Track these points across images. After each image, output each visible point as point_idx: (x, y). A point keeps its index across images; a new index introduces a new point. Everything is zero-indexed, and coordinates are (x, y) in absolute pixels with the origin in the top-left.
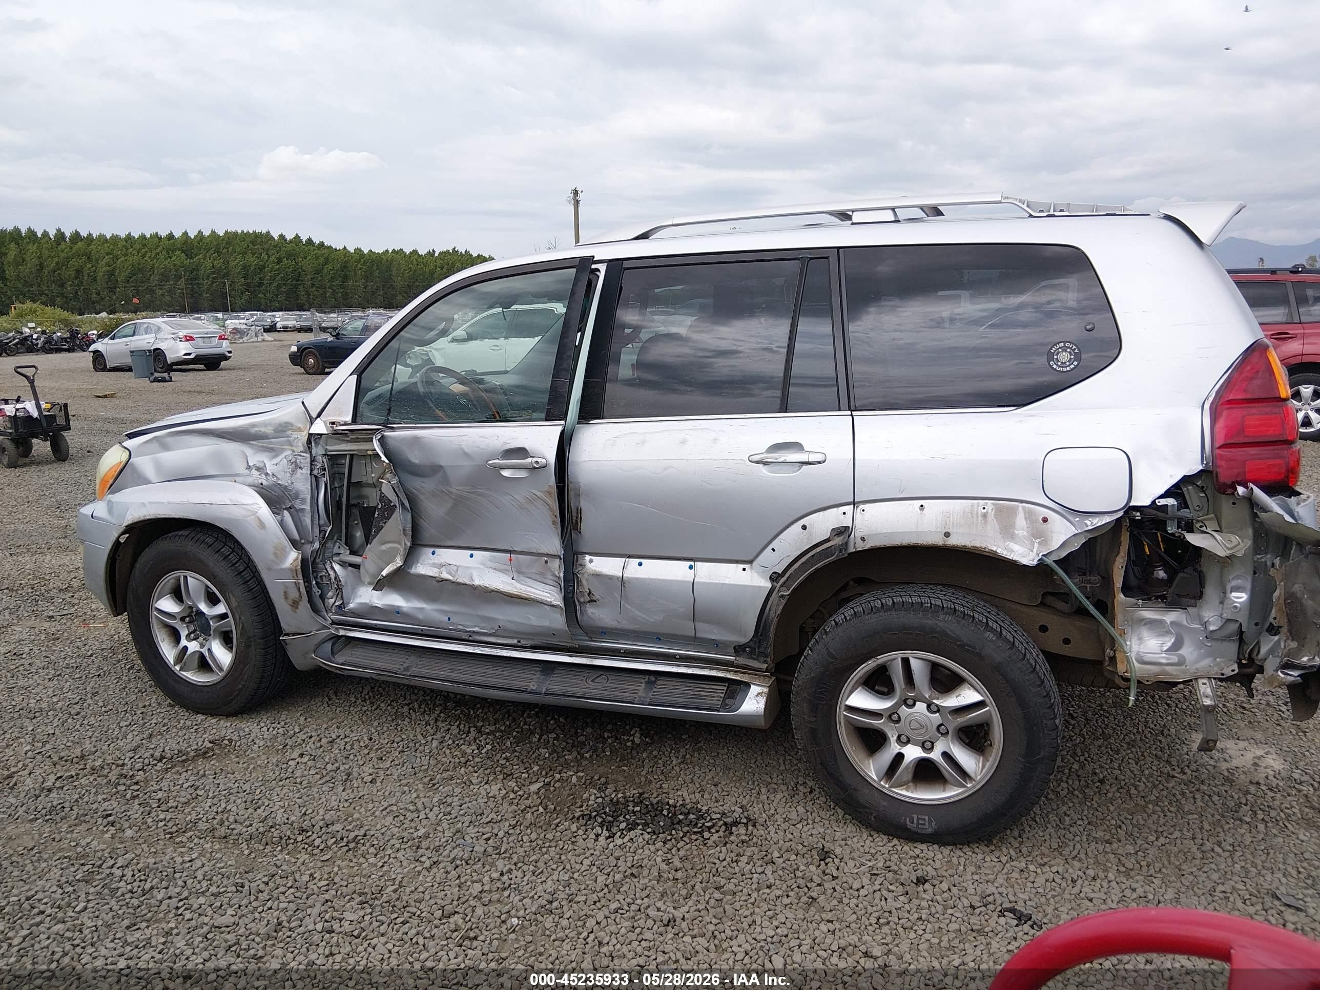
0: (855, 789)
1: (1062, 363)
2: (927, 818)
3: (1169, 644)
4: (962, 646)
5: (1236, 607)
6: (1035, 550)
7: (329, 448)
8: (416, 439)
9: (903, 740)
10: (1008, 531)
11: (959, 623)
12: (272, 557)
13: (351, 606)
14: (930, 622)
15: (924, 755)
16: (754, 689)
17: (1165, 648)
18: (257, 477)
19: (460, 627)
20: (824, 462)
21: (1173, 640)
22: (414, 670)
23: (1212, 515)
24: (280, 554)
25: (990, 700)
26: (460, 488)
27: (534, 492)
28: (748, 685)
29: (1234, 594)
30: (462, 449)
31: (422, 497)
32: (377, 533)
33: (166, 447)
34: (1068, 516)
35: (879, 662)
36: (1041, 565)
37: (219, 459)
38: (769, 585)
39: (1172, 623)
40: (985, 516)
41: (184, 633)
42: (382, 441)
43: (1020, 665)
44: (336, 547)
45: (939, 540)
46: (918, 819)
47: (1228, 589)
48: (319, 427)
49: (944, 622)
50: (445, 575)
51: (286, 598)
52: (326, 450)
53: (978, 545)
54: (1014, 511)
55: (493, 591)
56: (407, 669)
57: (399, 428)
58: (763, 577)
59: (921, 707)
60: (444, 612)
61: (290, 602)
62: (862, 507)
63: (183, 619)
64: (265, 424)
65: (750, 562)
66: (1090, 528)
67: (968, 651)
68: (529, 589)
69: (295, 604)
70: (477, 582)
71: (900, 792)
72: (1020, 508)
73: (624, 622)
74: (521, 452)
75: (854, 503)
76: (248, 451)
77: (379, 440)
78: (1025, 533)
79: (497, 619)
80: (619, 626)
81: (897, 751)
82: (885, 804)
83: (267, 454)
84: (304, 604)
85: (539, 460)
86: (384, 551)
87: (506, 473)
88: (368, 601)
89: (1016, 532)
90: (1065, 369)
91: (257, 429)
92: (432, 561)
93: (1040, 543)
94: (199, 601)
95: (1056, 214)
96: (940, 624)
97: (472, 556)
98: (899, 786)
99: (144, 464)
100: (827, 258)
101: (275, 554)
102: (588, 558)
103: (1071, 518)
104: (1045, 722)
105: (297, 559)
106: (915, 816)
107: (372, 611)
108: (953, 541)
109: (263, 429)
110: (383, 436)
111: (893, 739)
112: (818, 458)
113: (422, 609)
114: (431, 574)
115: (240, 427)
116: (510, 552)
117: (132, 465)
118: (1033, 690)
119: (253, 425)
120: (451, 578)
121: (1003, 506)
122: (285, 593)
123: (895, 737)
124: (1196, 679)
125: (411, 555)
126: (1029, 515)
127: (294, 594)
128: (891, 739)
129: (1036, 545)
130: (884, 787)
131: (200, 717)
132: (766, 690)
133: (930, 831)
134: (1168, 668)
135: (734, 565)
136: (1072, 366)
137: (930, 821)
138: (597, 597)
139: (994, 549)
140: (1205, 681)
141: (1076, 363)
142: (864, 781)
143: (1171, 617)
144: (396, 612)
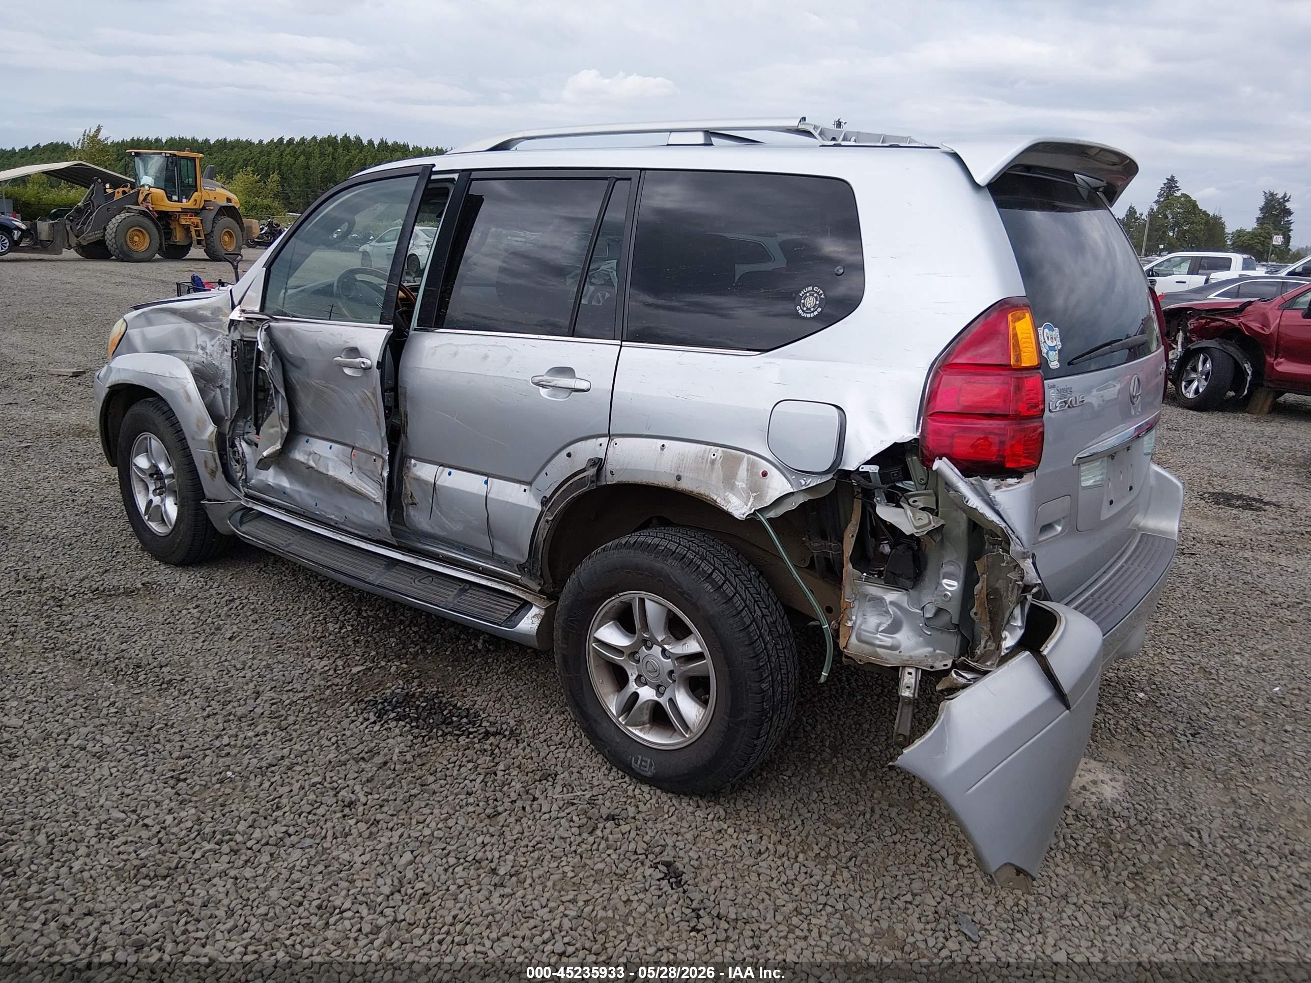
0: (595, 721)
1: (808, 309)
2: (649, 761)
3: (885, 626)
4: (682, 593)
5: (946, 595)
6: (750, 504)
7: (245, 334)
8: (289, 331)
9: (640, 681)
10: (729, 482)
11: (683, 569)
12: (195, 428)
13: (253, 481)
14: (658, 565)
15: (656, 698)
16: (534, 610)
17: (881, 629)
18: (200, 356)
19: (323, 513)
20: (588, 390)
21: (889, 622)
22: (294, 548)
23: (931, 491)
24: (201, 427)
25: (707, 653)
26: (318, 381)
27: (364, 390)
28: (531, 605)
29: (945, 581)
30: (317, 344)
31: (298, 387)
32: (267, 416)
33: (150, 323)
34: (786, 473)
35: (622, 599)
36: (752, 521)
37: (181, 336)
38: (539, 508)
39: (892, 603)
40: (713, 462)
41: (152, 488)
42: (269, 330)
43: (731, 621)
44: (247, 427)
45: (670, 483)
46: (642, 761)
47: (941, 576)
48: (236, 315)
49: (671, 568)
50: (312, 463)
51: (206, 466)
52: (242, 336)
53: (702, 492)
54: (739, 460)
55: (340, 482)
56: (288, 546)
58: (537, 500)
59: (657, 650)
60: (313, 497)
61: (209, 470)
62: (617, 440)
63: (151, 475)
64: (206, 308)
65: (530, 484)
66: (804, 488)
67: (686, 599)
68: (363, 484)
69: (213, 473)
70: (331, 473)
71: (634, 731)
72: (745, 459)
73: (436, 528)
74: (354, 352)
75: (610, 436)
76: (199, 332)
77: (265, 330)
78: (744, 486)
79: (344, 510)
80: (432, 531)
81: (633, 690)
82: (618, 740)
83: (208, 335)
84: (220, 474)
85: (365, 360)
86: (271, 434)
87: (347, 371)
89: (737, 483)
90: (808, 316)
92: (307, 450)
93: (755, 498)
94: (160, 461)
95: (844, 143)
96: (666, 568)
97: (331, 447)
98: (634, 725)
99: (135, 334)
100: (630, 179)
101: (198, 426)
102: (413, 461)
103: (789, 476)
104: (749, 683)
105: (212, 433)
106: (640, 757)
107: (268, 488)
108: (685, 485)
109: (205, 312)
110: (269, 326)
111: (632, 678)
112: (584, 385)
113: (299, 492)
114: (302, 460)
115: (192, 308)
116: (352, 447)
117: (128, 335)
118: (741, 649)
119: (200, 308)
120: (314, 465)
121: (731, 455)
122: (205, 462)
123: (635, 677)
124: (904, 667)
125: (289, 441)
126: (752, 467)
127: (211, 464)
128: (630, 678)
129: (752, 499)
130: (621, 723)
131: (157, 563)
132: (543, 613)
133: (649, 774)
134: (879, 650)
135: (517, 485)
136: (816, 313)
137: (651, 765)
138: (417, 500)
139: (715, 497)
140: (910, 670)
141: (819, 310)
142: (604, 713)
143: (891, 596)
144: (283, 492)
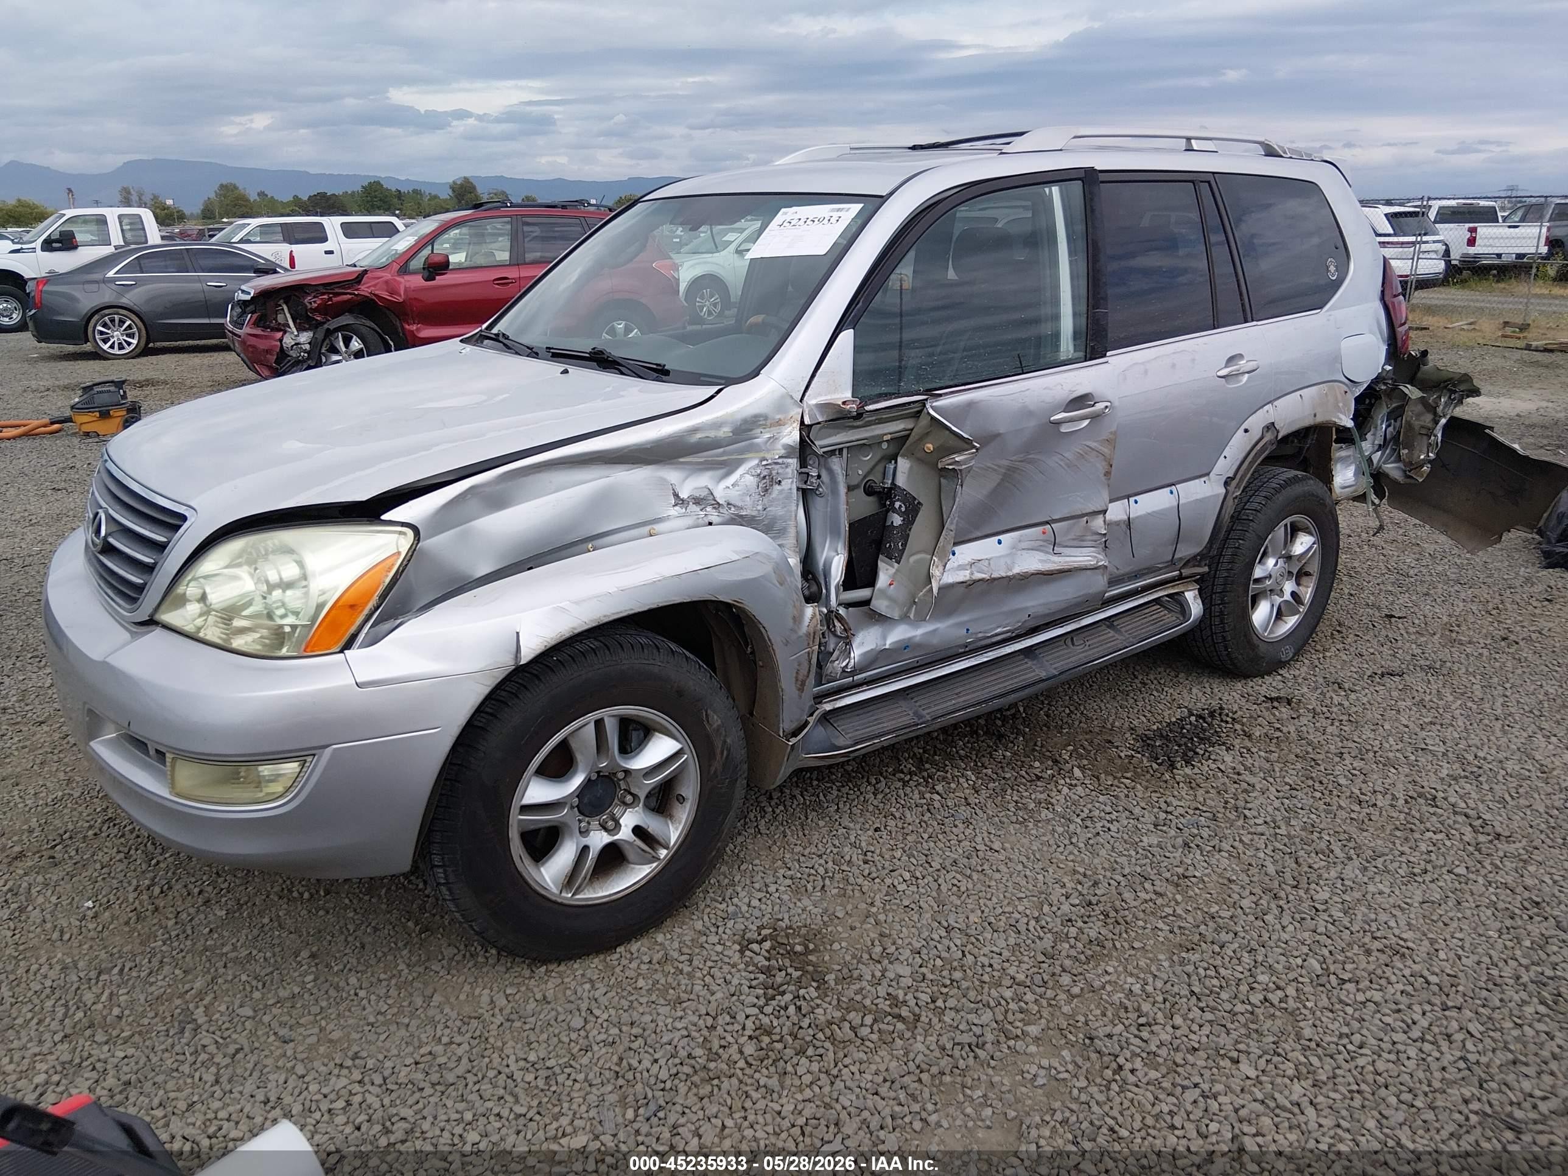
8: (970, 405)
12: (791, 624)
18: (699, 515)
19: (980, 635)
24: (798, 617)
26: (1014, 458)
27: (1088, 443)
30: (1026, 408)
32: (905, 545)
38: (1222, 491)
45: (1309, 421)
50: (978, 576)
51: (797, 680)
55: (1033, 574)
57: (946, 394)
58: (1219, 484)
60: (959, 625)
64: (717, 425)
65: (1209, 473)
68: (1068, 559)
74: (1083, 400)
76: (672, 475)
79: (1026, 608)
83: (709, 474)
85: (1105, 404)
87: (1066, 429)
88: (873, 647)
91: (699, 436)
92: (956, 565)
97: (1000, 542)
101: (794, 618)
105: (814, 616)
107: (877, 658)
108: (1318, 419)
109: (712, 434)
113: (938, 630)
114: (961, 579)
115: (670, 436)
116: (1047, 523)
119: (695, 430)
120: (984, 576)
135: (1199, 480)
144: (905, 646)
